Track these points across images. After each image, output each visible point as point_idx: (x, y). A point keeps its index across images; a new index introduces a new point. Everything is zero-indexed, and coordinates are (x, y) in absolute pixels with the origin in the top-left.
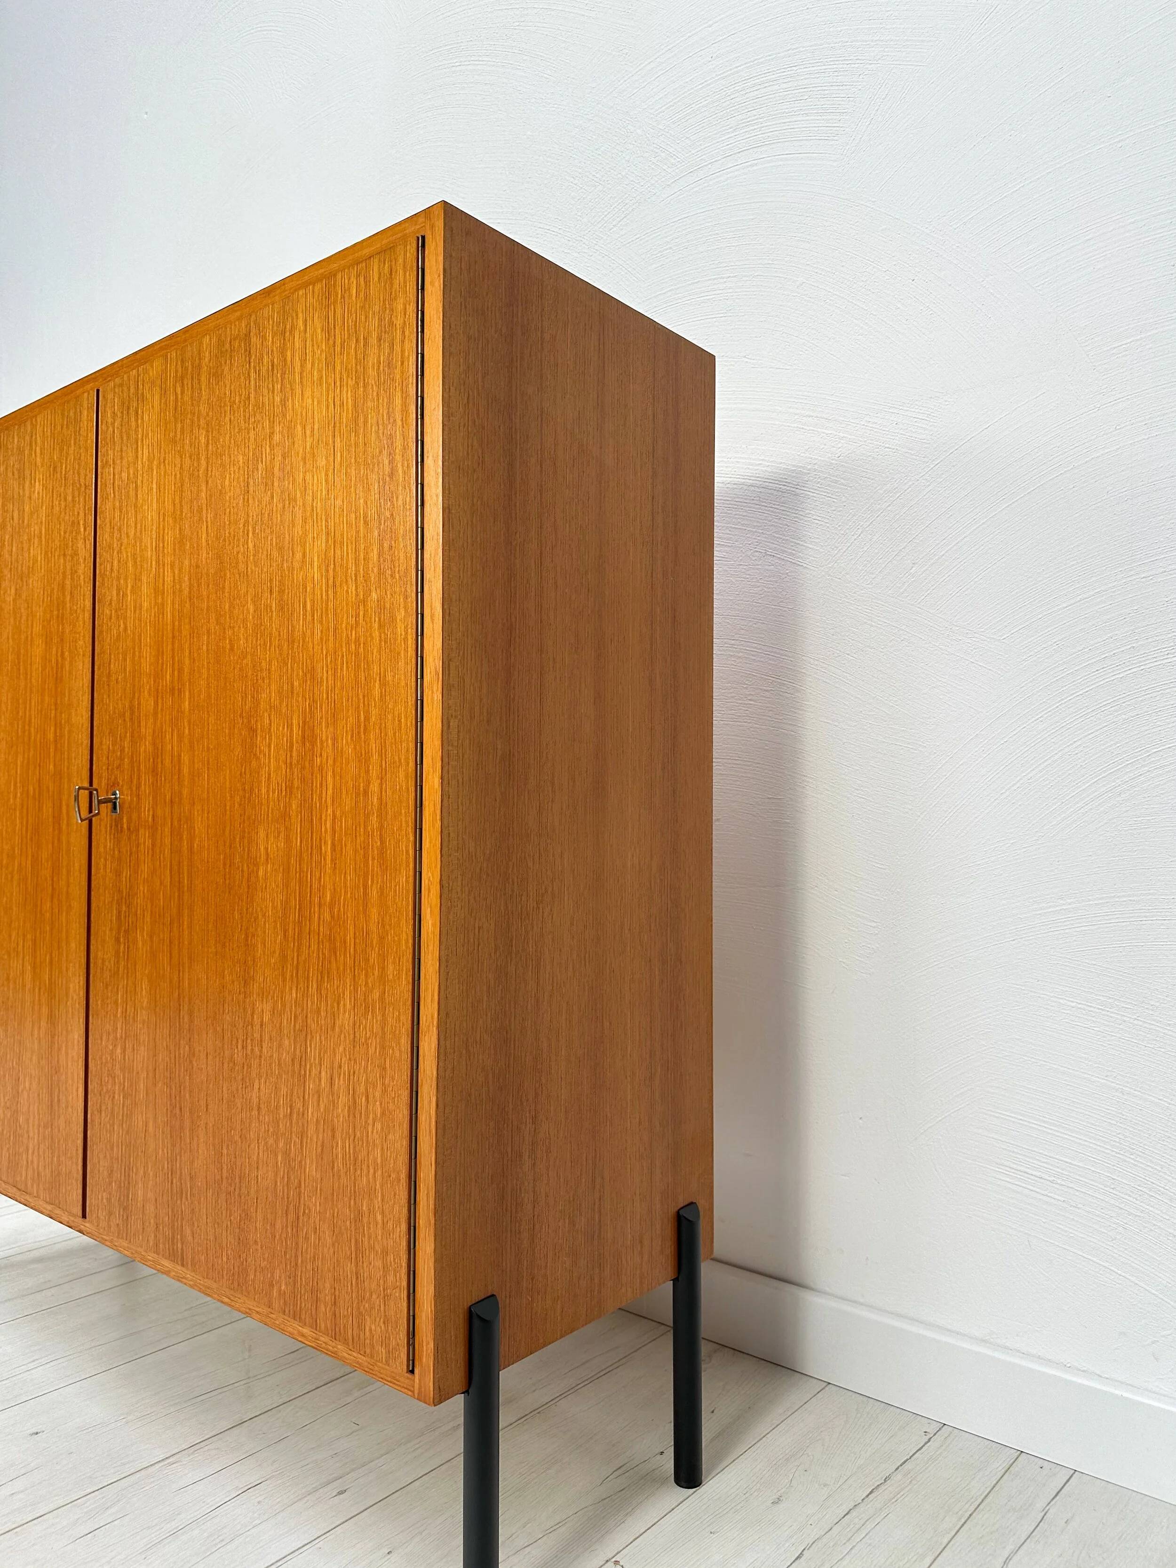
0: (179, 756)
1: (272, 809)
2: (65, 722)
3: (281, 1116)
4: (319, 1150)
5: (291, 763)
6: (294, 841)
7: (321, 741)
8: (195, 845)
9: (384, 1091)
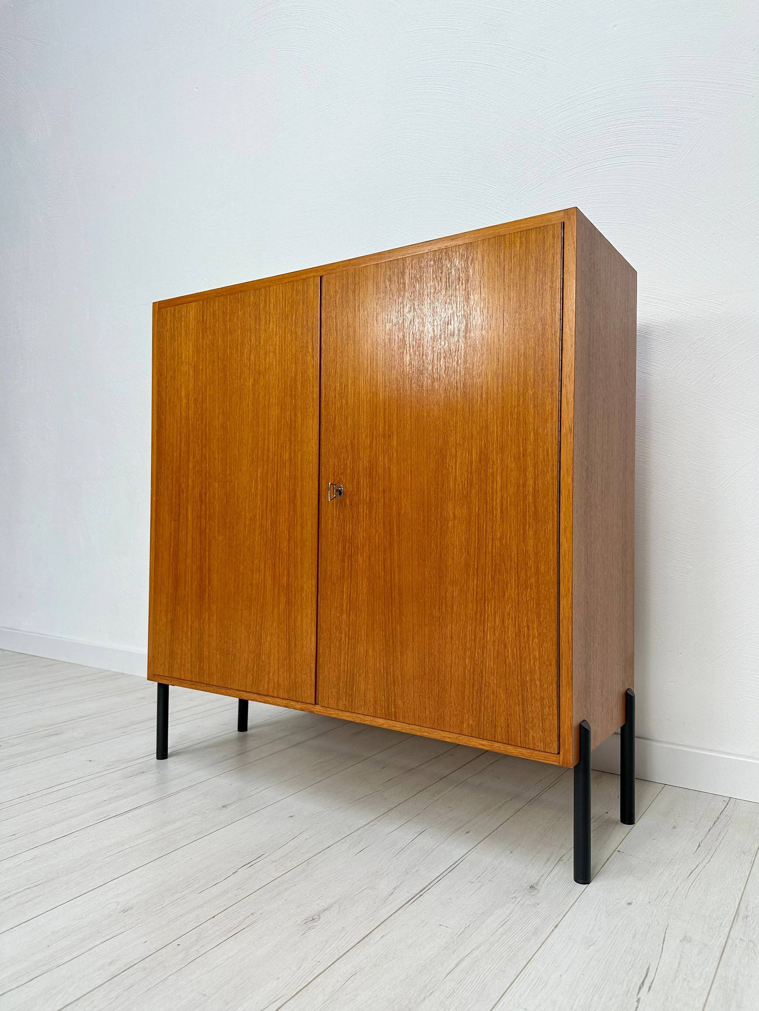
0: (389, 468)
1: (458, 494)
2: (298, 450)
3: (468, 640)
4: (496, 654)
5: (471, 472)
6: (474, 509)
7: (493, 462)
8: (402, 512)
9: (540, 623)
